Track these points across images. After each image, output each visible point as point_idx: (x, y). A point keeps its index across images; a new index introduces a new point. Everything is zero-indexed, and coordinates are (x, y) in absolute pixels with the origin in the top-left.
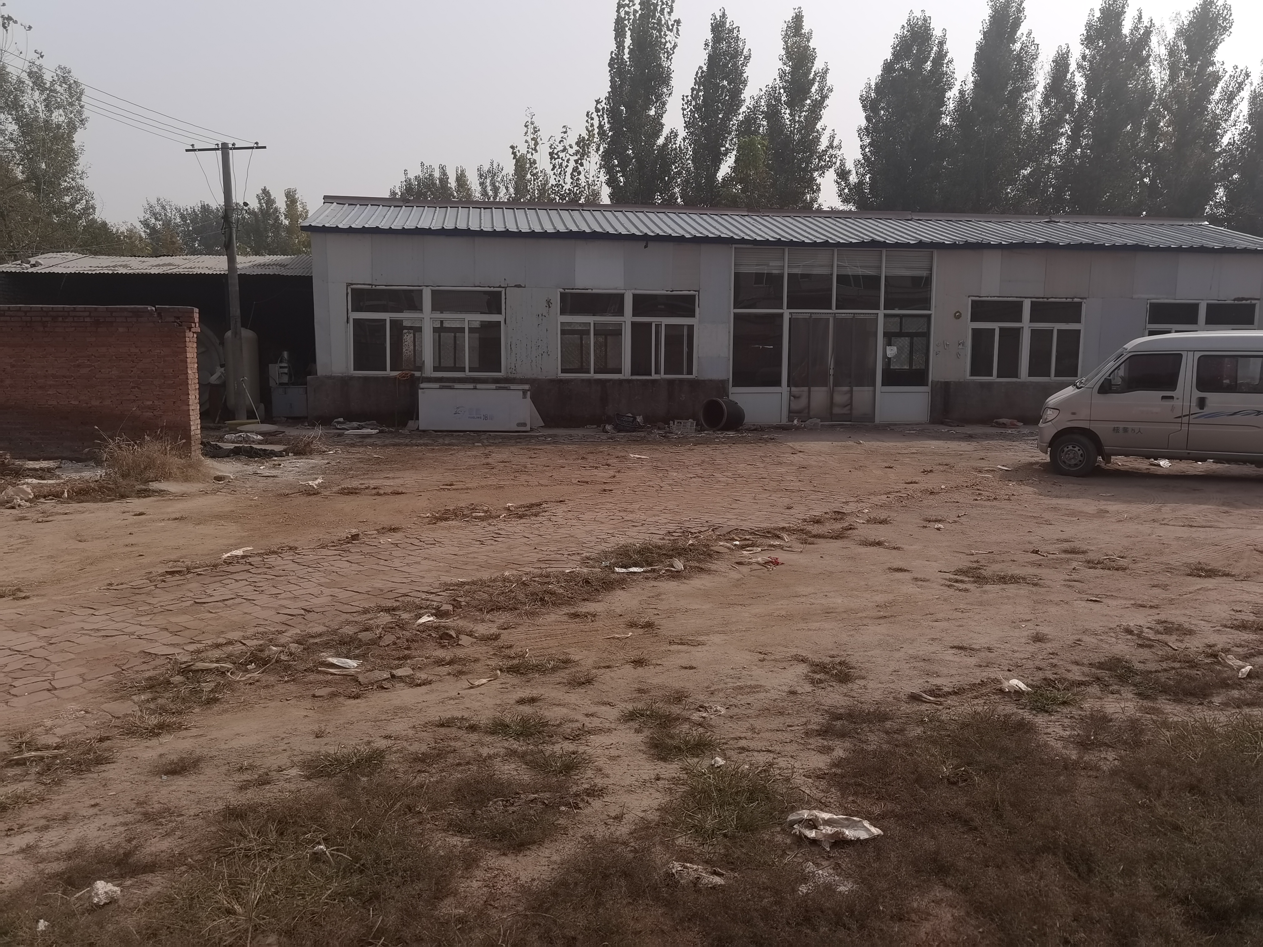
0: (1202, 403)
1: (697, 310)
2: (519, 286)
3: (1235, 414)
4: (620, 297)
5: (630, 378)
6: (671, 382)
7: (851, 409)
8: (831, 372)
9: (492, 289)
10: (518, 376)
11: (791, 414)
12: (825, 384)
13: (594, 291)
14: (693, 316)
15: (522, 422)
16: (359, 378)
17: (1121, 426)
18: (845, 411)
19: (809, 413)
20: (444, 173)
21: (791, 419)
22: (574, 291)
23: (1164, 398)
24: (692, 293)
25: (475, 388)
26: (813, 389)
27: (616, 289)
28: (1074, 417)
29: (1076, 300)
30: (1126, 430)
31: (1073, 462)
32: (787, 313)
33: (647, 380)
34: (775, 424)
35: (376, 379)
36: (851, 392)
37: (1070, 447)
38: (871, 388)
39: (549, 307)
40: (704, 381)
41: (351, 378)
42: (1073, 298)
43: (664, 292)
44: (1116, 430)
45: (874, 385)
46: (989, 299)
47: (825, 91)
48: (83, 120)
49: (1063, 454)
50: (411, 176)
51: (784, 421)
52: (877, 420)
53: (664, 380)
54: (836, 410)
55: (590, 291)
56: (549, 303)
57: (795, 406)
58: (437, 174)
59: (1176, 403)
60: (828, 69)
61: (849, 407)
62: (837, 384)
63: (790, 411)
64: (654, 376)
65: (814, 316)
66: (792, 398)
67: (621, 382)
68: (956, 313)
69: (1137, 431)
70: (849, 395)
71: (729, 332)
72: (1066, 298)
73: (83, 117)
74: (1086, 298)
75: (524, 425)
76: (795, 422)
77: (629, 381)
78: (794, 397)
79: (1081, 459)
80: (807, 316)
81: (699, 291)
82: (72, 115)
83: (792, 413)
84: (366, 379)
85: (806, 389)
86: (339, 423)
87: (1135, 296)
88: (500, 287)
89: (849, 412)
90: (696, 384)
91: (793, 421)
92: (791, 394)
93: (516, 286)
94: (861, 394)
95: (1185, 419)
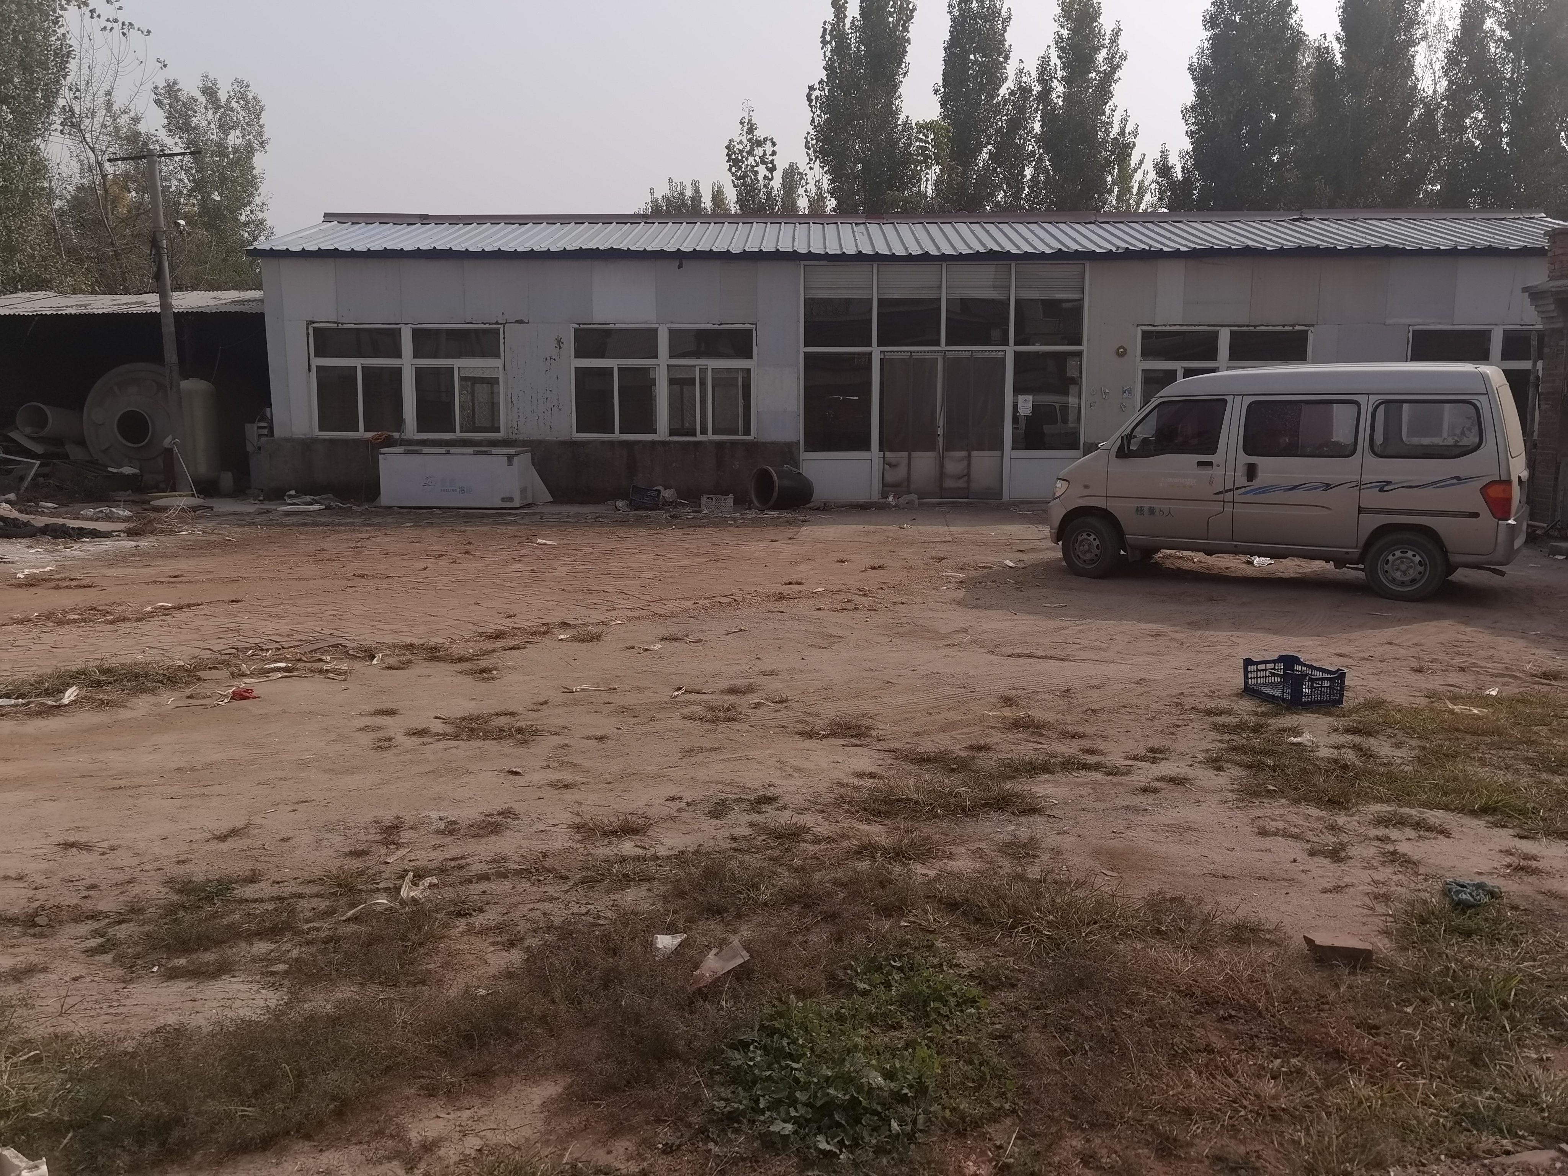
0: (1251, 472)
1: (755, 349)
2: (521, 322)
3: (1294, 488)
4: (653, 333)
5: (668, 439)
6: (720, 445)
7: (969, 482)
8: (940, 431)
9: (487, 326)
10: (521, 437)
11: (885, 489)
12: (932, 447)
13: (618, 326)
14: (750, 357)
15: (508, 496)
16: (325, 440)
17: (1146, 505)
18: (961, 484)
19: (908, 486)
20: (697, 190)
21: (885, 496)
22: (592, 326)
23: (1200, 464)
24: (747, 326)
25: (448, 453)
26: (914, 454)
27: (646, 323)
28: (1086, 492)
29: (1298, 328)
30: (1152, 511)
31: (1088, 556)
32: (876, 352)
33: (689, 442)
34: (861, 501)
35: (345, 441)
36: (969, 457)
37: (1085, 536)
38: (998, 453)
39: (560, 348)
40: (763, 443)
41: (315, 440)
42: (1293, 326)
43: (710, 326)
44: (1139, 510)
45: (1001, 448)
46: (1168, 328)
47: (1116, 60)
48: (263, 142)
49: (1077, 546)
50: (658, 195)
51: (876, 497)
52: (1006, 497)
53: (711, 442)
54: (949, 483)
55: (612, 326)
56: (559, 342)
57: (893, 476)
58: (689, 193)
59: (1218, 472)
60: (1120, 30)
61: (966, 478)
62: (949, 447)
63: (884, 485)
64: (700, 437)
65: (915, 356)
66: (887, 467)
67: (653, 444)
68: (1118, 349)
69: (1166, 513)
70: (965, 463)
71: (798, 378)
72: (1284, 326)
73: (264, 139)
74: (1313, 325)
75: (511, 499)
76: (890, 499)
77: (664, 443)
78: (890, 465)
79: (1098, 552)
80: (906, 356)
81: (756, 324)
82: (251, 137)
83: (887, 487)
84: (332, 441)
85: (905, 454)
86: (290, 496)
87: (1388, 321)
88: (497, 323)
89: (965, 485)
90: (753, 448)
91: (887, 498)
92: (885, 462)
93: (517, 322)
94: (983, 461)
95: (1228, 496)
